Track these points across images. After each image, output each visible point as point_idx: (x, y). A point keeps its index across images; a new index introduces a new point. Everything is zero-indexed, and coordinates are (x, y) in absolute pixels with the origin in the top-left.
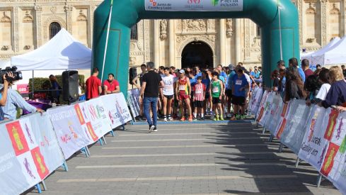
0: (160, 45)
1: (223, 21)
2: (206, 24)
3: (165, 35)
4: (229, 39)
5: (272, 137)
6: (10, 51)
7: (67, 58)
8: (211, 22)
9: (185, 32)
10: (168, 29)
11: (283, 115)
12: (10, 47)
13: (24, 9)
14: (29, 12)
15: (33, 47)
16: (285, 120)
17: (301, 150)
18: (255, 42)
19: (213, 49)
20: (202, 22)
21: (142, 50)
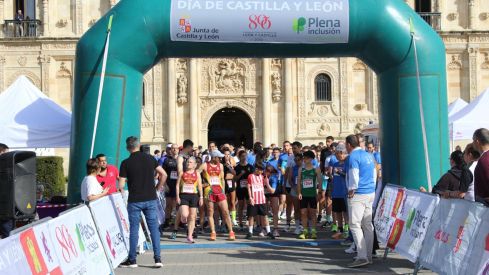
0: (177, 113)
1: (267, 79)
2: (243, 83)
3: (184, 99)
4: (276, 105)
8: (251, 80)
9: (213, 94)
10: (188, 90)
18: (312, 108)
19: (253, 118)
20: (238, 80)
21: (151, 119)
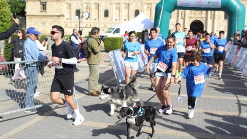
1: (209, 12)
2: (202, 13)
3: (183, 17)
4: (212, 20)
5: (230, 63)
6: (118, 21)
7: (143, 25)
8: (204, 12)
9: (192, 16)
10: (185, 14)
11: (236, 54)
12: (118, 19)
13: (125, 4)
14: (127, 5)
15: (127, 20)
16: (237, 57)
17: (244, 70)
18: (223, 22)
19: (204, 24)
20: (200, 12)
